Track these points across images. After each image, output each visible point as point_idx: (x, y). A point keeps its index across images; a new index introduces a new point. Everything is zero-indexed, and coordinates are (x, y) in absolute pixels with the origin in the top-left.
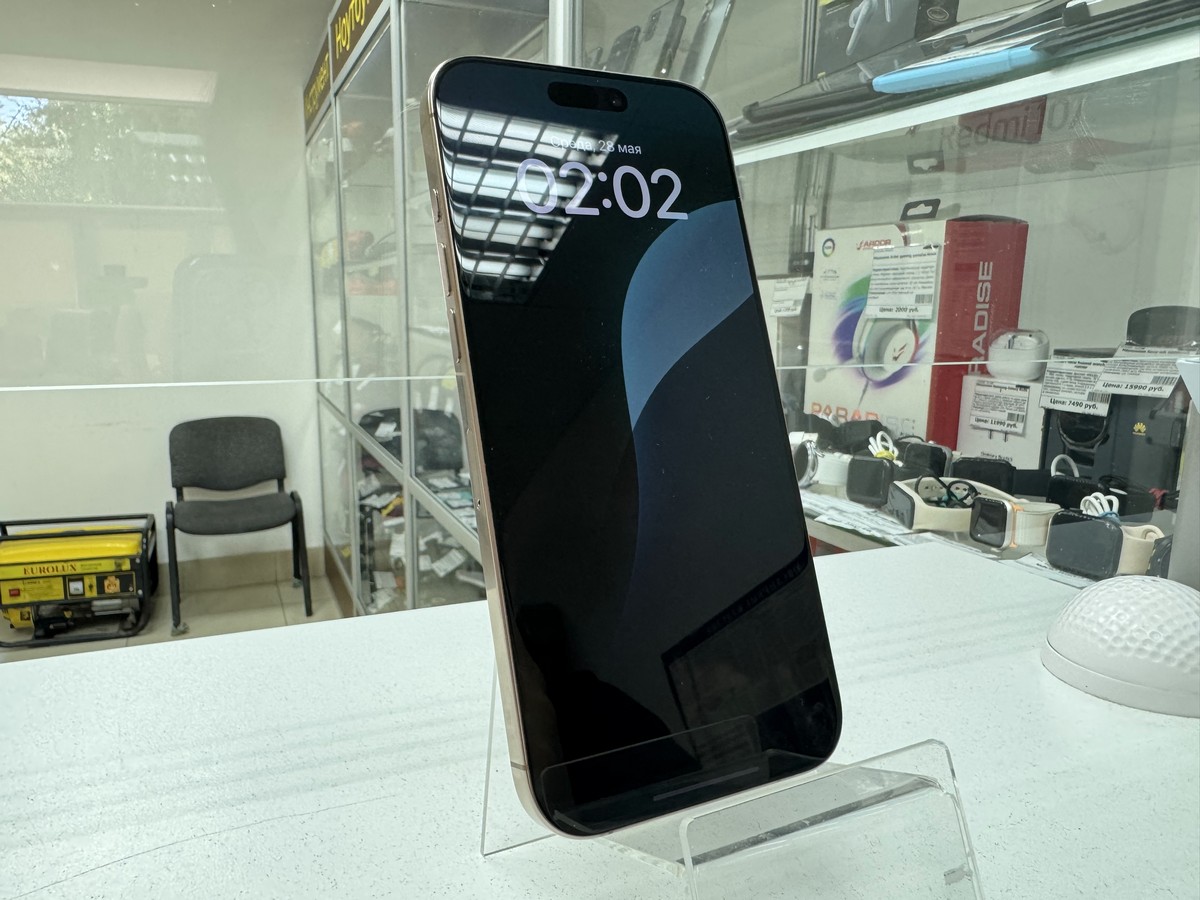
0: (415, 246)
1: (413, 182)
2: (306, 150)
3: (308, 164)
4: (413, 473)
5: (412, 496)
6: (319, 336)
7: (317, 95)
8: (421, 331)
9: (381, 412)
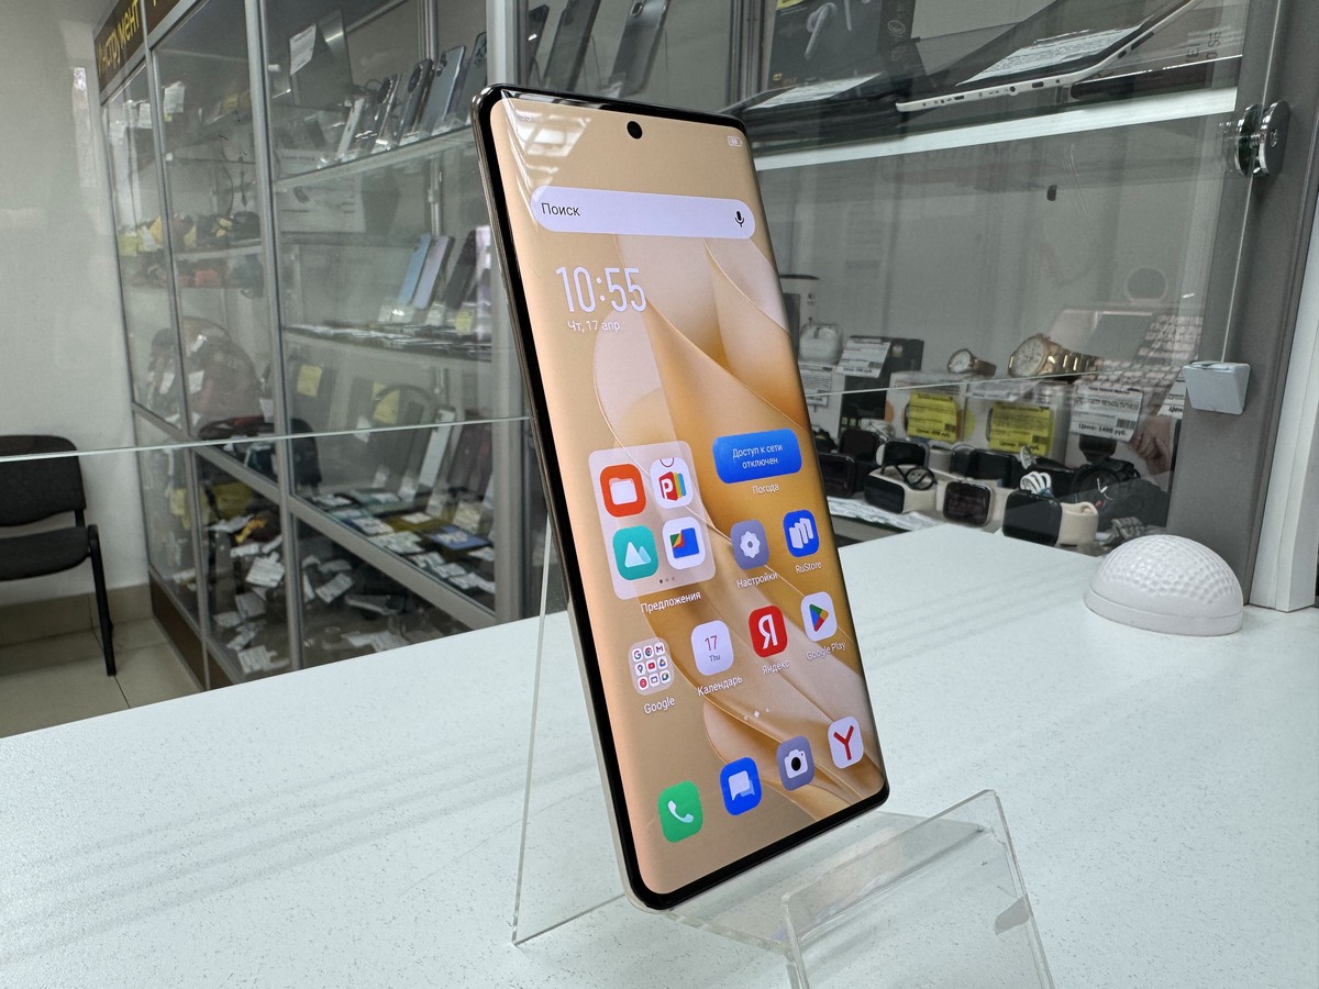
1: (278, 161)
2: (102, 112)
4: (293, 490)
5: (292, 516)
6: (131, 335)
7: (119, 46)
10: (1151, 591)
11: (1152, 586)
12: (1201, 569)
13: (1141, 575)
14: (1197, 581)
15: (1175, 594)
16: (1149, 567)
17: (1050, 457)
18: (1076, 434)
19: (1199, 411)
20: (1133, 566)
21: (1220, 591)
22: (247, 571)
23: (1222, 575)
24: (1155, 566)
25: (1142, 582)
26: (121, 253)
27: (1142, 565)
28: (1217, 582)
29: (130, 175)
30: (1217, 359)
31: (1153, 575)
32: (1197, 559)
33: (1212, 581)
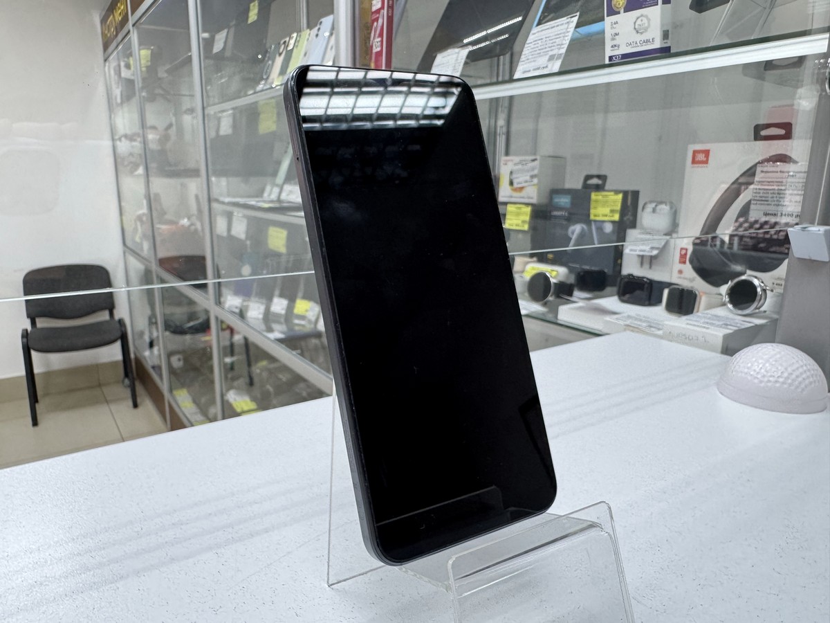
1: (208, 94)
2: (105, 66)
3: (107, 75)
4: (218, 302)
7: (115, 24)
8: (220, 201)
10: (761, 382)
11: (762, 379)
12: (798, 368)
13: (755, 371)
14: (794, 376)
15: (778, 385)
16: (761, 366)
19: (799, 259)
20: (749, 365)
21: (811, 383)
23: (812, 372)
25: (755, 376)
27: (756, 364)
28: (808, 377)
30: (812, 223)
31: (763, 371)
33: (804, 376)
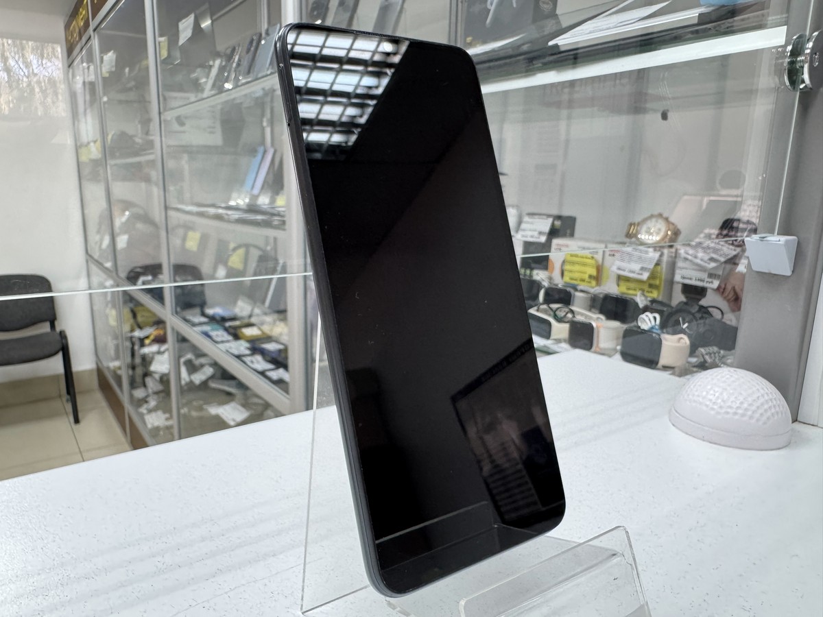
0: (168, 146)
1: (165, 99)
2: (69, 71)
3: (71, 82)
4: (174, 312)
5: (173, 329)
6: (86, 212)
7: (77, 30)
8: (178, 210)
9: (140, 267)
10: (718, 413)
11: (719, 410)
12: (758, 397)
13: (711, 400)
14: (754, 408)
15: (737, 417)
16: (717, 394)
17: (660, 299)
18: (678, 283)
19: (758, 272)
20: (704, 393)
21: (773, 414)
22: (150, 363)
23: (775, 402)
24: (721, 394)
25: (711, 406)
26: (80, 160)
27: (712, 392)
28: (770, 408)
29: (85, 110)
30: (771, 232)
31: (719, 401)
32: (754, 389)
33: (766, 406)
